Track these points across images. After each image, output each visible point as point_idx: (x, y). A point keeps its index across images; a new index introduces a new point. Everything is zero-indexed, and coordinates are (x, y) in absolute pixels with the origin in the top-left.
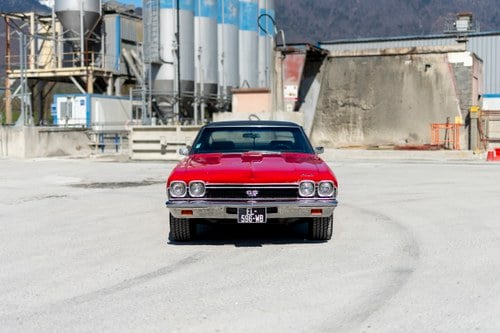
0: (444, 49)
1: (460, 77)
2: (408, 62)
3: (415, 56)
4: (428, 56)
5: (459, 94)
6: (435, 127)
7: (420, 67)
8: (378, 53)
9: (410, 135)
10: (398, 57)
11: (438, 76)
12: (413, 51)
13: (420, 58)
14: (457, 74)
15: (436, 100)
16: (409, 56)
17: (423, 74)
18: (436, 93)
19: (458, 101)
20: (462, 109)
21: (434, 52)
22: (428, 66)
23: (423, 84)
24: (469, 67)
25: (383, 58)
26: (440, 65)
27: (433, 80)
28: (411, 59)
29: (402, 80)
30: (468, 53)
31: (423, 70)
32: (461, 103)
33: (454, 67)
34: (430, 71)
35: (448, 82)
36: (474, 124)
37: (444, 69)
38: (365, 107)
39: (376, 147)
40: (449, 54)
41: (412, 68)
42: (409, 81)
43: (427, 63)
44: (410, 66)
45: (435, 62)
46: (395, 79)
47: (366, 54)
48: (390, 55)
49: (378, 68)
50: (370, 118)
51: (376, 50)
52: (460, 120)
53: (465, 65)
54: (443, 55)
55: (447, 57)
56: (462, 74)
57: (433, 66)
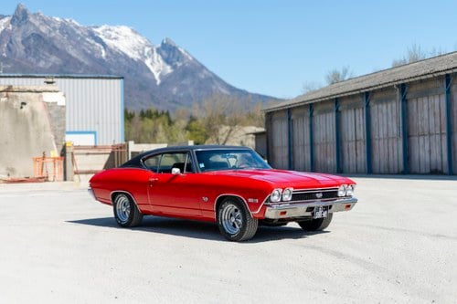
0: (38, 90)
1: (55, 115)
2: (3, 99)
3: (10, 94)
4: (24, 94)
5: (54, 130)
6: (36, 160)
7: (16, 104)
9: (8, 169)
11: (34, 113)
12: (9, 89)
13: (16, 96)
14: (51, 112)
15: (33, 135)
16: (5, 94)
17: (19, 110)
18: (31, 128)
19: (53, 137)
20: (57, 144)
21: (30, 91)
22: (24, 104)
23: (19, 120)
24: (63, 107)
26: (35, 103)
27: (29, 117)
28: (7, 96)
30: (60, 94)
31: (19, 107)
32: (56, 138)
33: (48, 106)
34: (26, 109)
35: (43, 119)
36: (69, 157)
37: (39, 107)
40: (43, 94)
41: (8, 105)
43: (23, 101)
44: (6, 103)
45: (31, 100)
52: (55, 153)
53: (59, 104)
54: (38, 94)
55: (41, 96)
56: (56, 112)
57: (28, 104)
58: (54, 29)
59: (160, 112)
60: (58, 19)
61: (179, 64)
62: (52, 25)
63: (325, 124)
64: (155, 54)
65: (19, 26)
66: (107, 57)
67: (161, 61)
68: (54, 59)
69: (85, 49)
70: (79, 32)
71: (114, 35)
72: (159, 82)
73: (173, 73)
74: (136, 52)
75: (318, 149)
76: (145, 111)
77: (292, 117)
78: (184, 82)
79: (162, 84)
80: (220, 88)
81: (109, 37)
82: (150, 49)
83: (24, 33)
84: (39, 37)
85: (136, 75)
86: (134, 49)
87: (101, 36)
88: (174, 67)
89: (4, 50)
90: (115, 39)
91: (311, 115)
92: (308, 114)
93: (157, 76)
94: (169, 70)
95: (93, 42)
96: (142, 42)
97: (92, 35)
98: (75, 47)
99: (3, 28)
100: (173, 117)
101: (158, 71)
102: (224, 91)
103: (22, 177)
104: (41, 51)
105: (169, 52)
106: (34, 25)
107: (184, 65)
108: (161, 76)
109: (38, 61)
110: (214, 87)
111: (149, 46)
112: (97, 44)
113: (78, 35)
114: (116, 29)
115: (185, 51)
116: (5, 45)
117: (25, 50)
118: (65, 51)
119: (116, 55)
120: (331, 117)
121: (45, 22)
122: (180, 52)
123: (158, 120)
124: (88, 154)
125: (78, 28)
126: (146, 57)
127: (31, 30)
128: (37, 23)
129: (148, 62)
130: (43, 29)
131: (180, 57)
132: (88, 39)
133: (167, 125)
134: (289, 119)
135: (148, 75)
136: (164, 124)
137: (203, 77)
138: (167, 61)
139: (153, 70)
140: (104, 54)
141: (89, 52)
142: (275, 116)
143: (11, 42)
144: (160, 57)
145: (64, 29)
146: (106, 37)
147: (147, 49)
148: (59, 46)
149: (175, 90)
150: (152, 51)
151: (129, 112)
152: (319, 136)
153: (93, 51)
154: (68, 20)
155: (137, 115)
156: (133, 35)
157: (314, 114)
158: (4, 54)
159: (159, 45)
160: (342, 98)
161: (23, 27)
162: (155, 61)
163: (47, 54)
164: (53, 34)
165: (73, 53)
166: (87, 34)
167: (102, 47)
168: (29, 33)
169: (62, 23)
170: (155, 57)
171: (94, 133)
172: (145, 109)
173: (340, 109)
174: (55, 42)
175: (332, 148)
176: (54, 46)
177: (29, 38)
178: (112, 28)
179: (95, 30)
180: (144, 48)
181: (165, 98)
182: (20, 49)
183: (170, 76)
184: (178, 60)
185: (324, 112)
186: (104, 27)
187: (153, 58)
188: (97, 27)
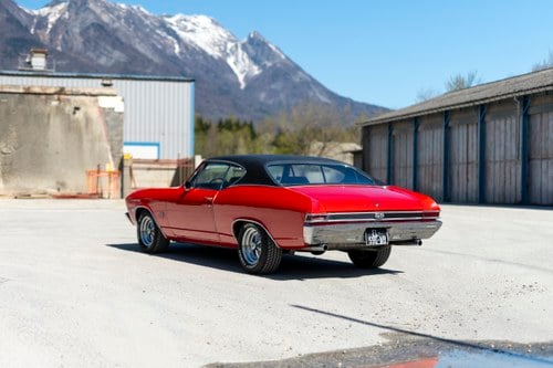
0: (94, 92)
1: (111, 123)
2: (55, 103)
3: (62, 97)
4: (77, 98)
5: (110, 141)
6: (89, 174)
7: (69, 109)
8: (21, 91)
9: (58, 183)
10: (43, 97)
11: (88, 120)
12: (61, 92)
13: (69, 100)
14: (108, 119)
15: (86, 145)
16: (56, 97)
17: (72, 116)
18: (85, 138)
19: (109, 148)
20: (113, 156)
21: (84, 94)
22: (77, 109)
23: (71, 128)
24: (120, 113)
25: (27, 97)
26: (90, 109)
27: (83, 124)
28: (59, 99)
29: (48, 123)
30: (119, 98)
31: (71, 113)
32: (112, 149)
33: (105, 112)
34: (79, 115)
35: (99, 127)
36: (126, 172)
37: (94, 114)
38: (5, 151)
39: (28, 196)
40: (100, 98)
41: (59, 110)
42: (56, 124)
43: (76, 105)
44: (57, 107)
45: (85, 105)
46: (41, 121)
47: (7, 90)
48: (35, 94)
49: (20, 107)
50: (11, 164)
51: (18, 87)
52: (111, 167)
53: (116, 110)
54: (93, 98)
55: (97, 101)
56: (113, 119)
57: (83, 109)
58: (119, 18)
59: (241, 123)
60: (123, 6)
61: (269, 64)
62: (116, 13)
63: (432, 143)
64: (240, 51)
65: (77, 14)
66: (181, 53)
67: (247, 61)
68: (117, 54)
69: (155, 43)
70: (148, 22)
71: (190, 26)
72: (243, 86)
73: (260, 75)
74: (217, 48)
75: (422, 173)
76: (224, 121)
77: (394, 133)
78: (273, 86)
79: (246, 88)
80: (318, 94)
81: (184, 29)
82: (233, 44)
83: (83, 22)
84: (100, 27)
85: (216, 77)
86: (215, 44)
87: (174, 28)
88: (263, 67)
89: (59, 42)
90: (192, 31)
91: (416, 131)
92: (413, 129)
93: (241, 78)
94: (256, 71)
95: (164, 34)
96: (225, 35)
97: (163, 26)
98: (142, 41)
99: (58, 16)
100: (257, 129)
101: (242, 73)
102: (324, 99)
103: (74, 193)
104: (103, 44)
105: (257, 48)
106: (94, 13)
107: (275, 65)
108: (246, 78)
109: (98, 57)
110: (311, 94)
111: (232, 41)
112: (170, 38)
113: (147, 26)
114: (193, 19)
115: (277, 48)
116: (60, 37)
117: (84, 43)
118: (130, 45)
119: (192, 51)
120: (439, 134)
121: (108, 9)
122: (270, 49)
123: (239, 133)
124: (149, 169)
125: (146, 16)
126: (228, 55)
127: (91, 19)
128: (98, 11)
129: (230, 61)
130: (106, 18)
131: (270, 54)
132: (158, 32)
133: (249, 139)
134: (390, 135)
135: (230, 76)
136: (245, 138)
137: (298, 80)
138: (255, 60)
139: (236, 70)
140: (177, 49)
141: (160, 47)
142: (373, 131)
143: (67, 32)
144: (245, 55)
145: (131, 18)
146: (180, 29)
147: (230, 45)
148: (124, 40)
149: (262, 96)
150: (236, 46)
151: (204, 121)
152: (425, 156)
153: (165, 46)
154: (135, 7)
155: (214, 126)
156: (214, 27)
157: (420, 129)
158: (59, 48)
159: (245, 40)
160: (452, 111)
161: (82, 15)
162: (240, 59)
163: (109, 48)
164: (117, 25)
165: (141, 48)
166: (157, 24)
167: (175, 41)
168: (88, 22)
169: (128, 11)
170: (240, 56)
171: (158, 145)
172: (225, 118)
173: (450, 124)
174: (120, 35)
175: (439, 172)
176: (118, 39)
177: (88, 28)
178: (188, 17)
179: (167, 20)
180: (226, 43)
181: (250, 106)
182: (78, 43)
183: (257, 78)
184: (268, 60)
185: (432, 127)
186: (178, 17)
187: (237, 56)
188: (169, 16)
